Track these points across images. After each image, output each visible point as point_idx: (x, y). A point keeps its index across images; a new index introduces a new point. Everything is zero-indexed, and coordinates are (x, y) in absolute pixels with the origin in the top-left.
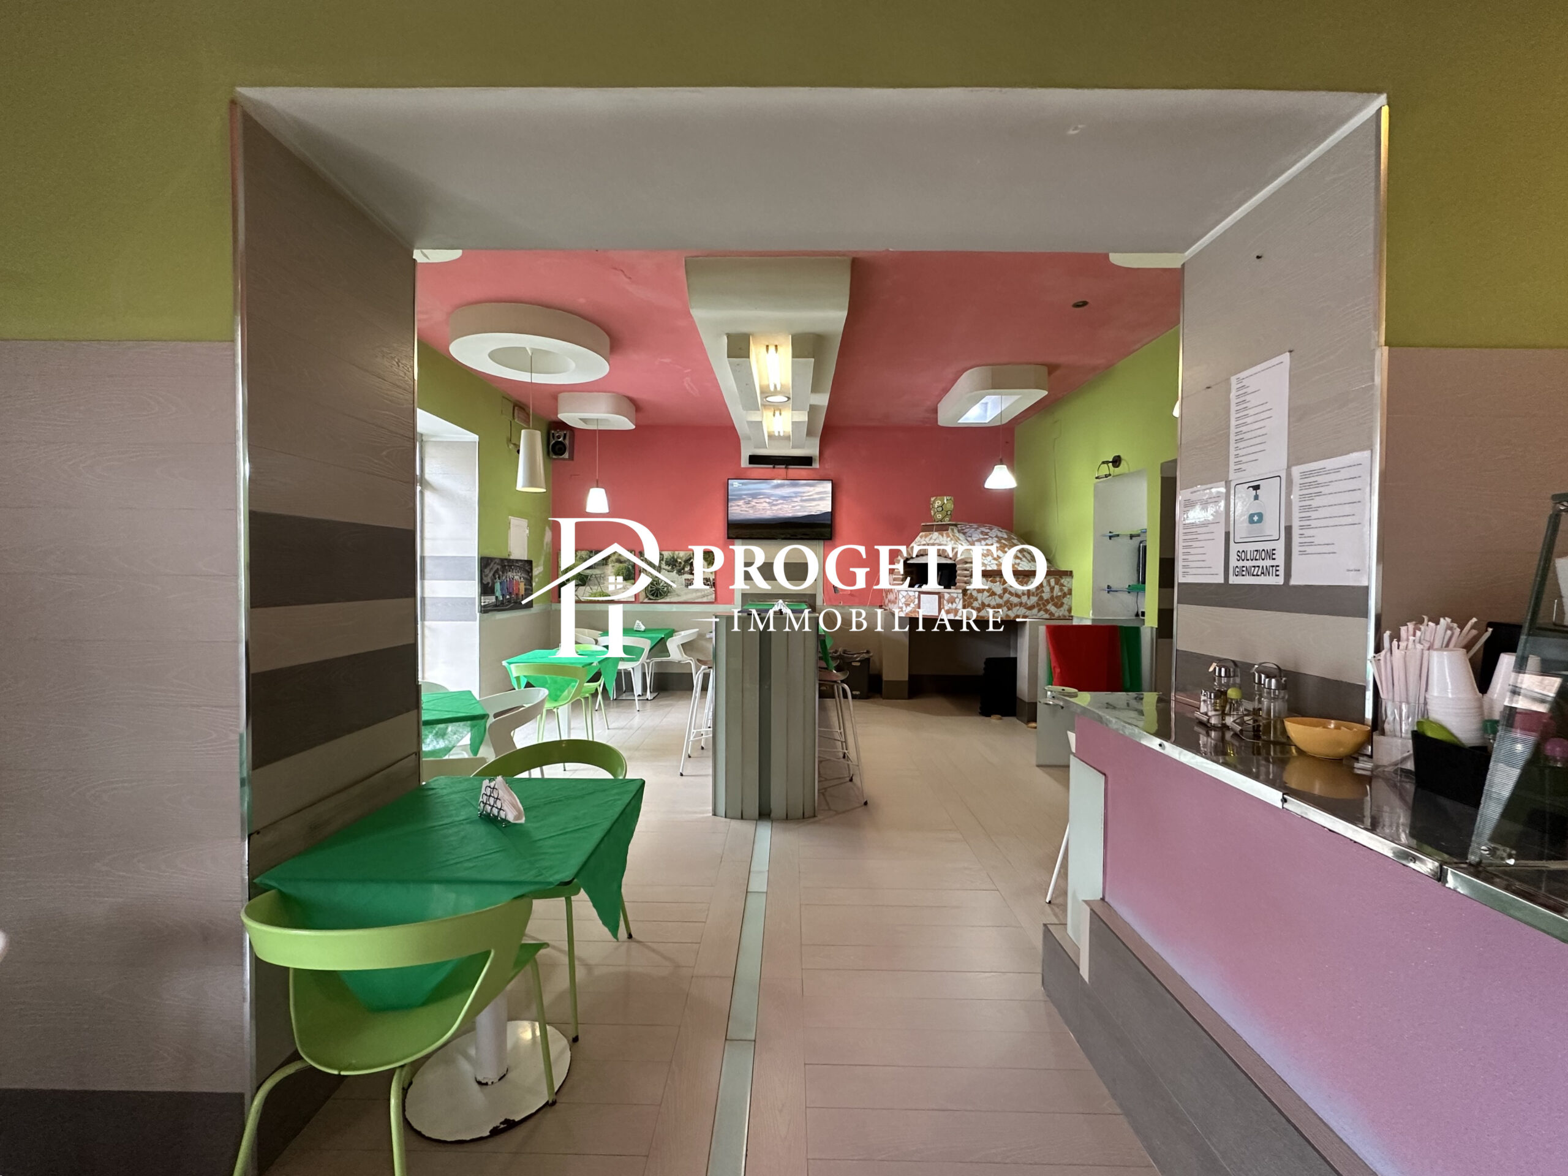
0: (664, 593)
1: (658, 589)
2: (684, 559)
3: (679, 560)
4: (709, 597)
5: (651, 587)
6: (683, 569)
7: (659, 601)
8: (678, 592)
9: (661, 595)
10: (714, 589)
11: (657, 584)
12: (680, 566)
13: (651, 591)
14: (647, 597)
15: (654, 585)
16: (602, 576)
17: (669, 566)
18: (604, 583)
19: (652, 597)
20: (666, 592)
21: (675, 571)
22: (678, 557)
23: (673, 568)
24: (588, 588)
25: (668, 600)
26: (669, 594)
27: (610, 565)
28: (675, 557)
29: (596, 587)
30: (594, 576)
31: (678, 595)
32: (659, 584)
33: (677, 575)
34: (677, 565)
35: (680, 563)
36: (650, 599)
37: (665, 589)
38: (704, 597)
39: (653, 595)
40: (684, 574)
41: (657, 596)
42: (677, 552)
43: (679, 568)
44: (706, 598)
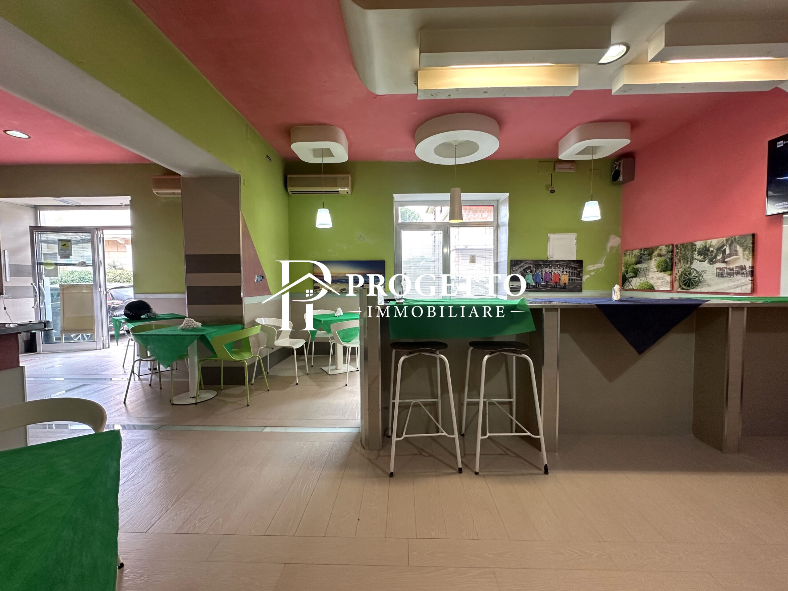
0: (696, 283)
1: (690, 280)
2: (716, 247)
3: (711, 249)
4: (744, 288)
5: (684, 278)
6: (715, 257)
7: (691, 291)
8: (709, 282)
9: (692, 285)
10: (750, 278)
11: (689, 274)
12: (712, 255)
13: (684, 281)
14: (680, 286)
15: (687, 275)
16: (648, 269)
17: (701, 256)
18: (649, 275)
19: (684, 287)
20: (697, 282)
21: (707, 261)
22: (710, 246)
23: (705, 258)
24: (638, 279)
25: (698, 290)
26: (699, 284)
27: (653, 259)
28: (708, 246)
29: (643, 278)
30: (642, 269)
31: (709, 285)
32: (691, 274)
33: (709, 265)
34: (709, 254)
35: (712, 252)
36: (683, 289)
37: (697, 279)
38: (738, 287)
39: (685, 285)
40: (716, 262)
41: (689, 286)
42: (709, 241)
43: (710, 257)
44: (740, 288)
